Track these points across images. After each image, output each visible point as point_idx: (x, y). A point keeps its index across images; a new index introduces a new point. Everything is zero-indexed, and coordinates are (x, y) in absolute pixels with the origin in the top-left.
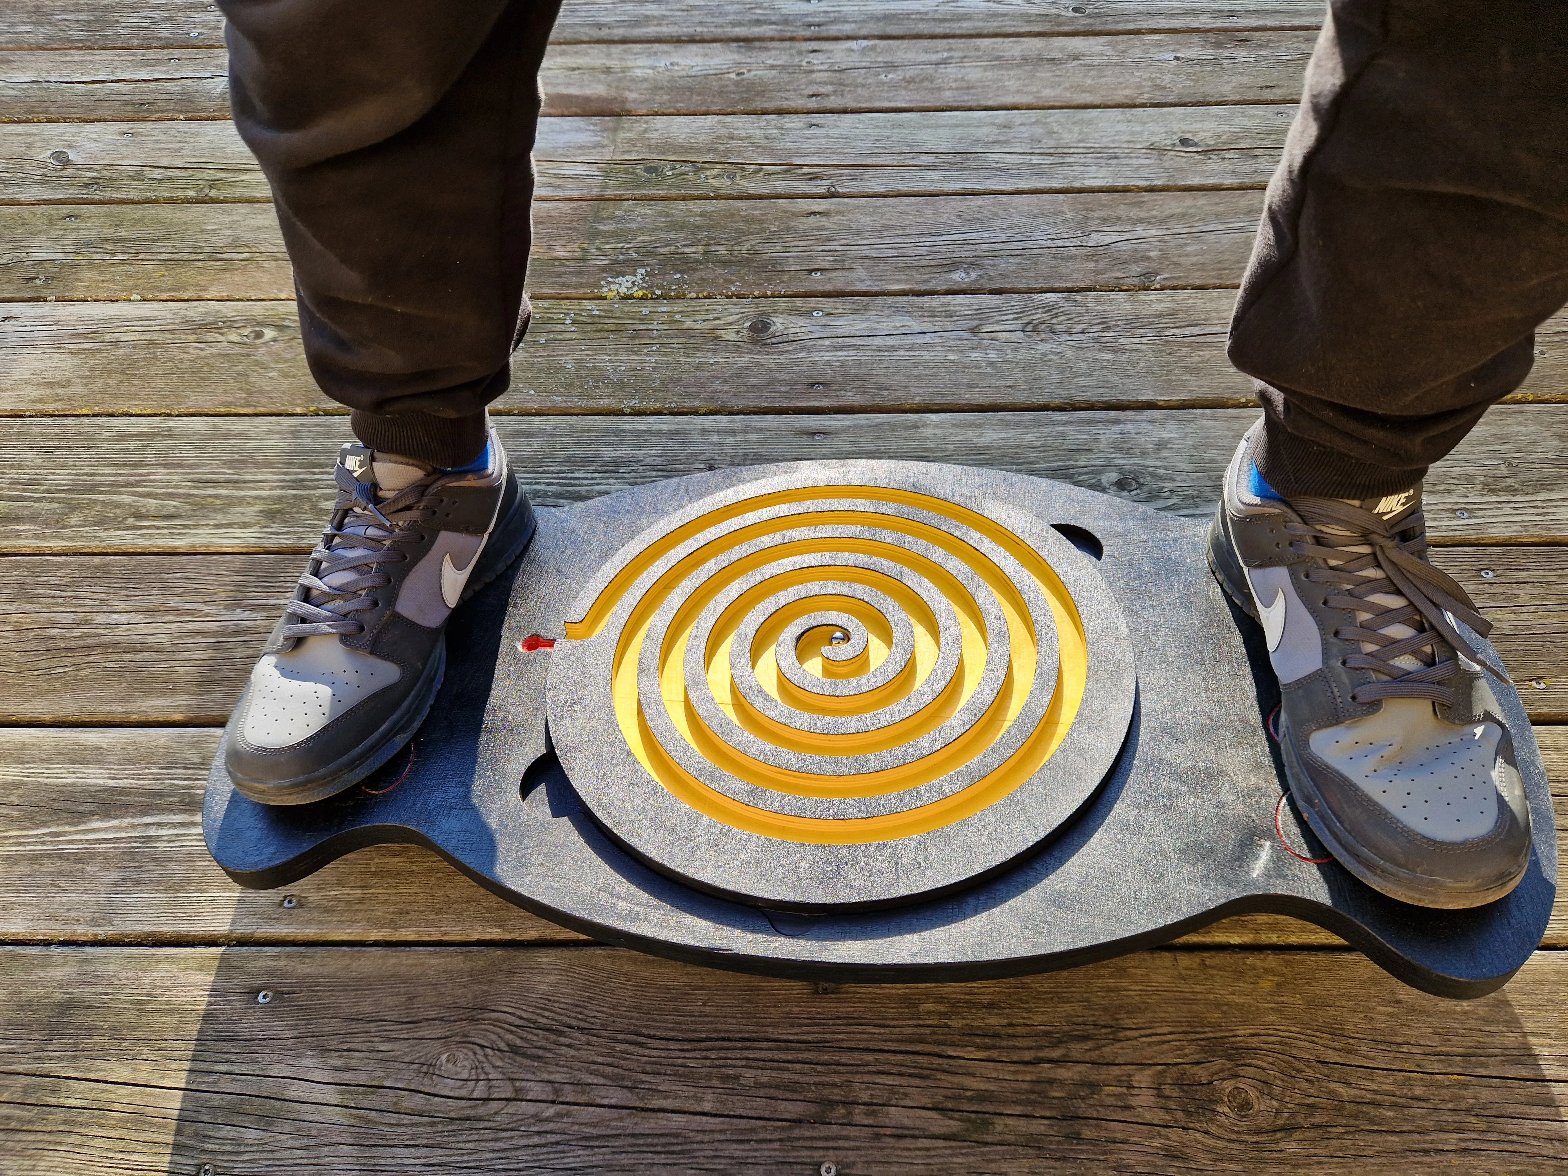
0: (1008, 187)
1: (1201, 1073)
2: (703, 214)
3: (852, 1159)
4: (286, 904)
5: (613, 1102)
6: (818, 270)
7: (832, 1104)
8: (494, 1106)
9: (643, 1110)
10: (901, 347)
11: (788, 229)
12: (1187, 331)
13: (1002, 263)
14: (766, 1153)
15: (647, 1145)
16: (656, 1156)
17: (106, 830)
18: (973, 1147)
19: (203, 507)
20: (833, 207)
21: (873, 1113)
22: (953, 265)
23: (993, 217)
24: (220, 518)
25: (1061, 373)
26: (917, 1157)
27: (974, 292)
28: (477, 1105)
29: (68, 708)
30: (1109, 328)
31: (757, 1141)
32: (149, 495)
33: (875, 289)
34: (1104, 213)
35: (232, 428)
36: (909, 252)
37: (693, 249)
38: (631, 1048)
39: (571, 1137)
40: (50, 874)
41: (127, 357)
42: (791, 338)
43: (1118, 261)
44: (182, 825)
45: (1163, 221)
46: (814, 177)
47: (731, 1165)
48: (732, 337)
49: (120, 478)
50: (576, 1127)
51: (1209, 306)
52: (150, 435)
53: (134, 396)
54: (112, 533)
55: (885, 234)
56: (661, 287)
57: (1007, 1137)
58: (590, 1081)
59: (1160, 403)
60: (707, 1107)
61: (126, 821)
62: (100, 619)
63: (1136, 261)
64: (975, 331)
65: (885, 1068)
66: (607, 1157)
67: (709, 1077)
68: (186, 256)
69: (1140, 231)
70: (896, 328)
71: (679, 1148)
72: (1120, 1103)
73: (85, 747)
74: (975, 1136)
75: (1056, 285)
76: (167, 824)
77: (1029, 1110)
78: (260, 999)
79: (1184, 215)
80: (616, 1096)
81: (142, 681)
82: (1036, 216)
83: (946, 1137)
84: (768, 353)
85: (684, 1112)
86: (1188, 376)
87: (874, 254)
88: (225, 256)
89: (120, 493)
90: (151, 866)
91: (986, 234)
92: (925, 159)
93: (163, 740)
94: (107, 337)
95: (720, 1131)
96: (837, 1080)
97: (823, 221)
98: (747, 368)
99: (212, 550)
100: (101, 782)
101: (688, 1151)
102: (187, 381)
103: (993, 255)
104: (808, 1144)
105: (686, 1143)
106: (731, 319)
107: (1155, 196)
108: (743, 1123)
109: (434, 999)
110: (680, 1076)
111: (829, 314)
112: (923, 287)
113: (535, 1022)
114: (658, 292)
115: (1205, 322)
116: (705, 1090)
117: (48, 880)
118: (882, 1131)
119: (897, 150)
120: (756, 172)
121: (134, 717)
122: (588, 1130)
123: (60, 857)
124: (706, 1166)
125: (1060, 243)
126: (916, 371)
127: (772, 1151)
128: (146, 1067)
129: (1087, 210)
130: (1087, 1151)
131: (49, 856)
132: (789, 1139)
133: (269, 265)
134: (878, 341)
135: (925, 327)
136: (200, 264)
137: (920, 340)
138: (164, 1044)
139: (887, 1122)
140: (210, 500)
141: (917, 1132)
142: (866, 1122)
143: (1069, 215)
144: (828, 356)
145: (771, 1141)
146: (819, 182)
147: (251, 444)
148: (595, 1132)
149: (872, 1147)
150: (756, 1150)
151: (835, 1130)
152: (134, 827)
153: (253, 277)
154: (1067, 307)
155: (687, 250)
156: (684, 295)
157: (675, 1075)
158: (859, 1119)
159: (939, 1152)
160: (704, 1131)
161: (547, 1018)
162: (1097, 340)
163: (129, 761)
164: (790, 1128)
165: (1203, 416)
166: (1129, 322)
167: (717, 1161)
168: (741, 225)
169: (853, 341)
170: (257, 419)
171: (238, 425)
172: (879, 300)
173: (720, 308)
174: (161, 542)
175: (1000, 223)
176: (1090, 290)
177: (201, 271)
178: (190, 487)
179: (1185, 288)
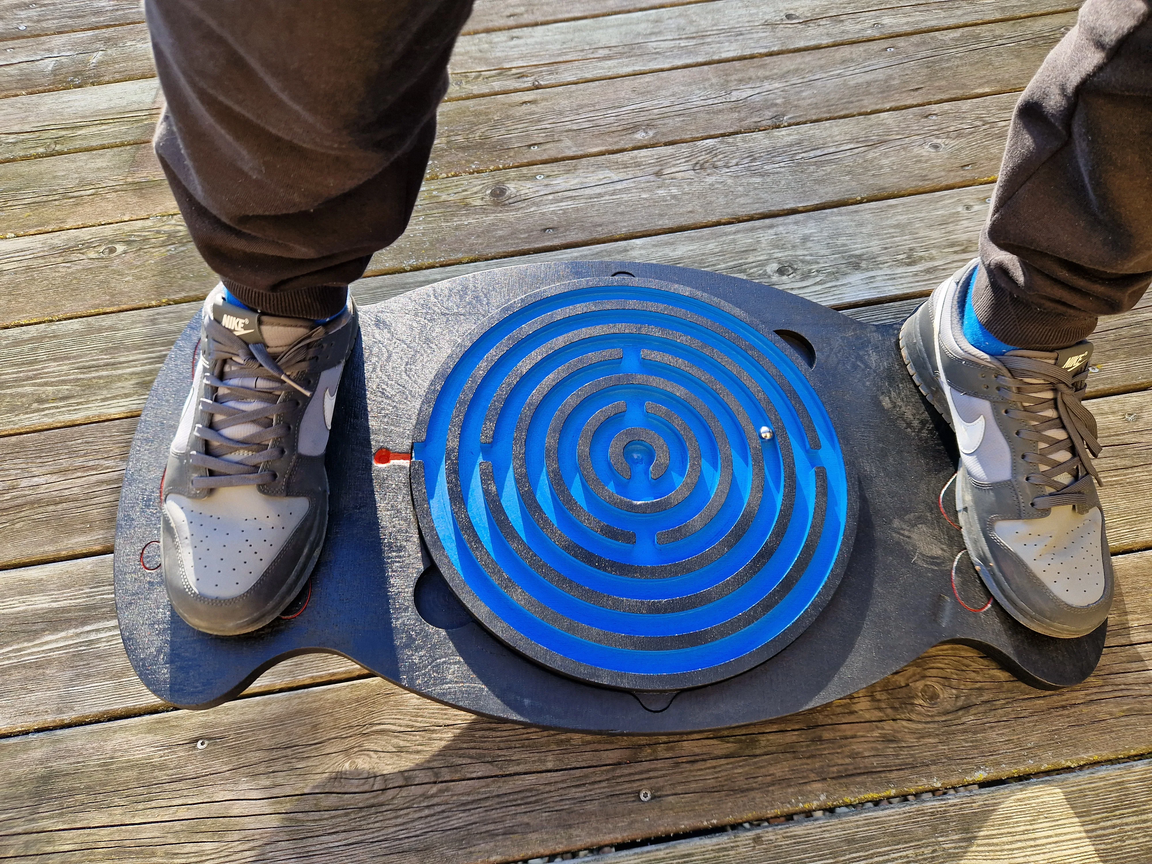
0: (667, 66)
1: (901, 680)
3: (662, 784)
5: (479, 774)
6: (534, 145)
7: (641, 747)
8: (390, 793)
9: (502, 776)
10: (606, 193)
11: (508, 117)
12: (812, 154)
13: (670, 121)
14: (598, 791)
15: (510, 801)
16: (517, 808)
17: (56, 641)
18: (746, 760)
19: (90, 387)
20: (539, 97)
21: (672, 749)
23: (659, 88)
24: (105, 393)
25: (726, 196)
26: (707, 774)
27: (653, 146)
28: (378, 795)
29: (10, 554)
30: (755, 159)
31: (589, 784)
32: (46, 384)
33: (580, 153)
34: (740, 76)
35: (103, 324)
36: (602, 122)
38: (487, 733)
39: (453, 806)
40: (18, 680)
41: (11, 282)
42: (523, 197)
43: (754, 110)
45: (782, 76)
46: (521, 76)
47: (574, 804)
48: (478, 202)
49: (21, 375)
50: (455, 798)
51: (825, 134)
52: (40, 339)
53: (21, 311)
54: (22, 417)
55: (580, 111)
57: (769, 748)
58: (460, 763)
59: (800, 209)
60: (550, 765)
61: (71, 632)
62: (24, 483)
63: (768, 108)
64: (658, 174)
66: (481, 815)
67: (548, 744)
68: (45, 199)
69: (766, 86)
70: (600, 180)
71: (534, 799)
72: (847, 711)
73: (30, 582)
74: (747, 752)
75: (712, 133)
77: (783, 727)
78: (200, 745)
79: (797, 70)
80: (481, 770)
81: (65, 525)
82: (690, 84)
83: (727, 757)
84: (507, 211)
85: (534, 773)
86: (817, 187)
87: (575, 127)
88: (75, 194)
89: (23, 386)
90: (97, 662)
91: (656, 102)
92: (601, 53)
93: (89, 567)
95: (563, 781)
97: (533, 108)
98: (493, 224)
99: (104, 418)
100: (46, 605)
101: (541, 800)
102: (61, 293)
103: (663, 116)
104: (627, 779)
105: (538, 794)
106: (475, 189)
107: (775, 58)
108: (578, 773)
109: (332, 724)
110: (527, 747)
111: (548, 176)
112: (615, 147)
113: (412, 726)
115: (824, 146)
116: (547, 754)
117: (17, 686)
118: (680, 760)
119: (580, 48)
120: (477, 77)
121: (64, 553)
122: (464, 798)
123: (24, 666)
124: (556, 808)
125: (710, 102)
126: (620, 210)
127: (603, 788)
128: (119, 811)
129: (726, 75)
130: (828, 748)
131: (15, 667)
132: (614, 778)
134: (588, 191)
135: (621, 176)
136: (57, 203)
137: (619, 186)
138: (129, 792)
139: (682, 753)
140: (94, 381)
141: (705, 757)
142: (667, 756)
143: (714, 81)
144: (552, 208)
145: (600, 781)
146: (525, 79)
147: (120, 334)
148: (470, 798)
149: (675, 773)
150: (590, 790)
151: (646, 765)
152: (78, 635)
153: (100, 207)
154: (723, 147)
156: (436, 177)
157: (522, 747)
158: (662, 754)
159: (723, 767)
160: (550, 784)
161: (421, 722)
162: (748, 169)
163: (66, 586)
164: (613, 770)
165: (832, 213)
166: (769, 153)
167: (564, 803)
168: (472, 118)
169: (570, 194)
170: (122, 315)
171: (107, 321)
172: (584, 161)
173: (466, 182)
174: (61, 418)
175: (664, 92)
176: (737, 133)
177: (59, 208)
178: (77, 373)
179: (805, 123)
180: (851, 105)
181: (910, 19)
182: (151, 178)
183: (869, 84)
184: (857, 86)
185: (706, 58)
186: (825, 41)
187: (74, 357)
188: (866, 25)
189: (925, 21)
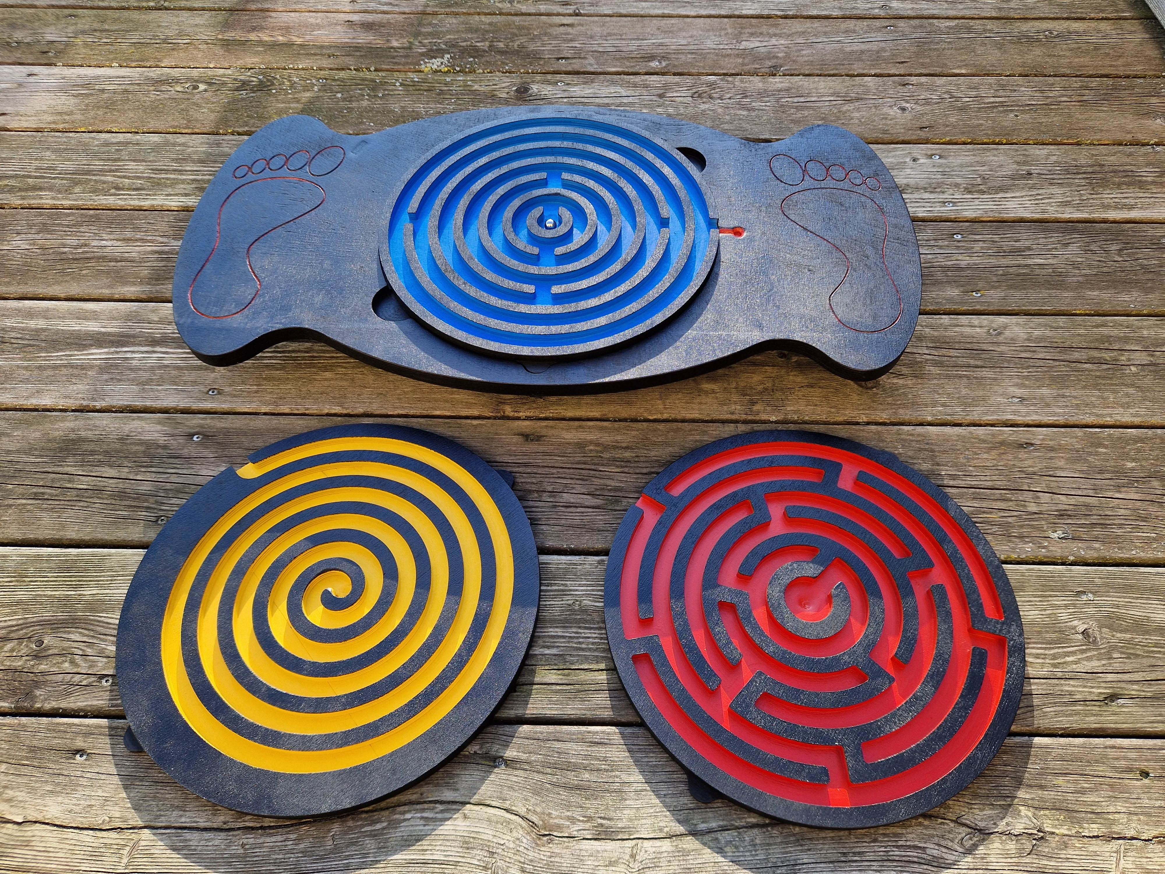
0: (693, 13)
2: (490, 24)
4: (210, 393)
6: (563, 58)
10: (612, 104)
11: (546, 34)
12: (796, 100)
13: (683, 57)
17: (100, 354)
18: (609, 513)
19: (159, 184)
20: (576, 22)
21: (554, 496)
22: (652, 58)
23: (680, 30)
24: (170, 190)
26: (576, 516)
27: (663, 74)
29: (75, 290)
30: (746, 96)
32: (124, 177)
33: (600, 70)
34: (753, 30)
35: (178, 140)
36: (624, 49)
37: (482, 44)
40: (66, 375)
41: (110, 99)
42: (542, 97)
43: (757, 59)
44: (147, 352)
45: (789, 36)
46: (566, 4)
48: (504, 95)
51: (812, 86)
52: (126, 144)
53: (115, 121)
54: (101, 197)
55: (609, 38)
56: (461, 66)
61: (113, 350)
62: (93, 243)
63: (769, 59)
64: (661, 96)
65: (563, 476)
68: (149, 41)
69: (774, 41)
70: (611, 93)
73: (87, 311)
74: (610, 507)
75: (716, 71)
76: (138, 352)
78: (195, 438)
79: (803, 33)
81: (122, 277)
82: (708, 30)
83: (593, 507)
86: (793, 125)
87: (601, 50)
88: (174, 41)
89: (106, 176)
90: (128, 372)
91: (675, 40)
94: (97, 87)
96: (534, 481)
97: (570, 30)
99: (165, 208)
100: (97, 329)
102: (149, 113)
103: (678, 52)
106: (504, 85)
107: (787, 21)
111: (569, 84)
112: (631, 70)
114: (458, 69)
115: (809, 95)
117: (64, 378)
121: (117, 296)
123: (72, 367)
125: (721, 47)
128: (126, 470)
129: (742, 28)
131: (65, 366)
133: (203, 47)
134: (597, 100)
135: (628, 93)
136: (157, 46)
137: (625, 100)
138: (136, 459)
139: (561, 500)
140: (162, 180)
141: (578, 505)
143: (730, 31)
146: (569, 7)
147: (190, 150)
152: (117, 352)
153: (192, 54)
154: (722, 84)
155: (478, 44)
156: (475, 71)
158: (544, 499)
159: (588, 514)
162: (738, 103)
163: (114, 319)
166: (759, 94)
168: (515, 31)
169: (583, 100)
170: (194, 136)
171: (181, 139)
172: (602, 77)
173: (497, 79)
174: (132, 203)
175: (684, 34)
176: (738, 75)
177: (158, 50)
178: (150, 173)
179: (798, 75)
180: (842, 67)
181: (915, 6)
182: (238, 38)
183: (862, 52)
184: (852, 52)
185: (730, 13)
186: (835, 14)
187: (150, 161)
188: (876, 5)
189: (928, 9)
